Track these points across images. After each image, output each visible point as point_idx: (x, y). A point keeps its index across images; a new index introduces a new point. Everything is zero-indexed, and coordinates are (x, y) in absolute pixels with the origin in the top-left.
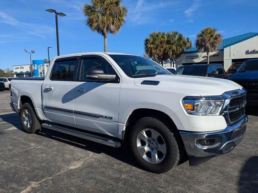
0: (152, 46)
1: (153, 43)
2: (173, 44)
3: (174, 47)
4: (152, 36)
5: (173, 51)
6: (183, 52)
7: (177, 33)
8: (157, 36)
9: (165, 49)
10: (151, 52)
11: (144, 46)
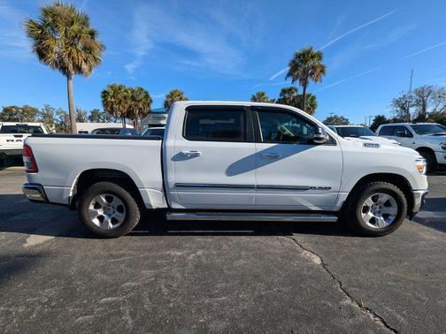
0: (113, 100)
1: (113, 96)
2: (139, 101)
3: (141, 105)
4: (112, 87)
5: (140, 109)
6: (150, 112)
7: (142, 90)
8: (119, 89)
9: (130, 106)
10: (112, 108)
11: (101, 99)
